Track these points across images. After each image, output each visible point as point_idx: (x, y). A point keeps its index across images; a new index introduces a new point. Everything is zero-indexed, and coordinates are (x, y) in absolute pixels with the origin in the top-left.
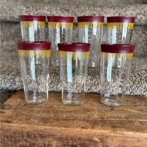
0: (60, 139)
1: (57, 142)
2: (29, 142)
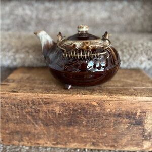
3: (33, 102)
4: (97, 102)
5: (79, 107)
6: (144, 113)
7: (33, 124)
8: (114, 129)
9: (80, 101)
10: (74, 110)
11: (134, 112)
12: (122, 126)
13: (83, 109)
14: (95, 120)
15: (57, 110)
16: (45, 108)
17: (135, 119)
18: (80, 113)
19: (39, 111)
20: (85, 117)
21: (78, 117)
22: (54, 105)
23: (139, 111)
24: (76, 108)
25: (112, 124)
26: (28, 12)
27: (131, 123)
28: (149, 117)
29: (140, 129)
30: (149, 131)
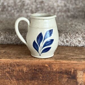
0: (28, 66)
1: (26, 68)
2: (11, 69)
3: (11, 65)
4: (48, 64)
5: (38, 68)
6: (75, 71)
7: (10, 79)
8: (59, 82)
9: (38, 64)
10: (35, 70)
11: (70, 70)
12: (64, 80)
13: (40, 69)
14: (47, 76)
15: (25, 69)
16: (17, 69)
17: (71, 75)
18: (38, 71)
19: (14, 70)
20: (41, 74)
21: (37, 74)
22: (23, 67)
23: (73, 70)
24: (36, 69)
25: (58, 78)
27: (69, 78)
28: (79, 74)
29: (75, 82)
30: (80, 83)
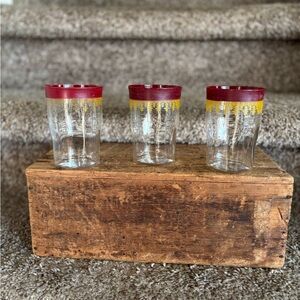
1: (126, 194)
2: (87, 195)
4: (181, 183)
6: (251, 201)
7: (85, 220)
14: (178, 213)
15: (122, 196)
19: (94, 198)
23: (244, 198)
25: (205, 219)
26: (78, 59)
28: (260, 209)
30: (261, 231)
